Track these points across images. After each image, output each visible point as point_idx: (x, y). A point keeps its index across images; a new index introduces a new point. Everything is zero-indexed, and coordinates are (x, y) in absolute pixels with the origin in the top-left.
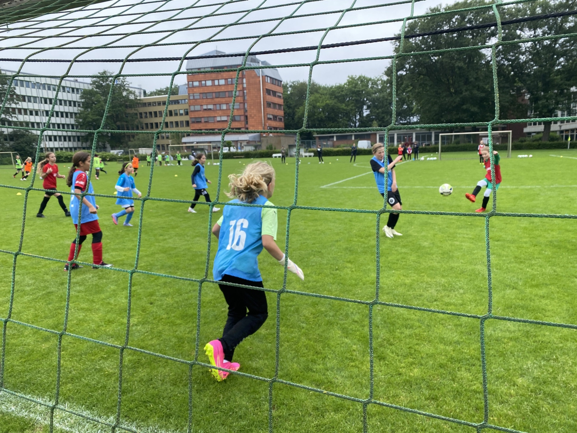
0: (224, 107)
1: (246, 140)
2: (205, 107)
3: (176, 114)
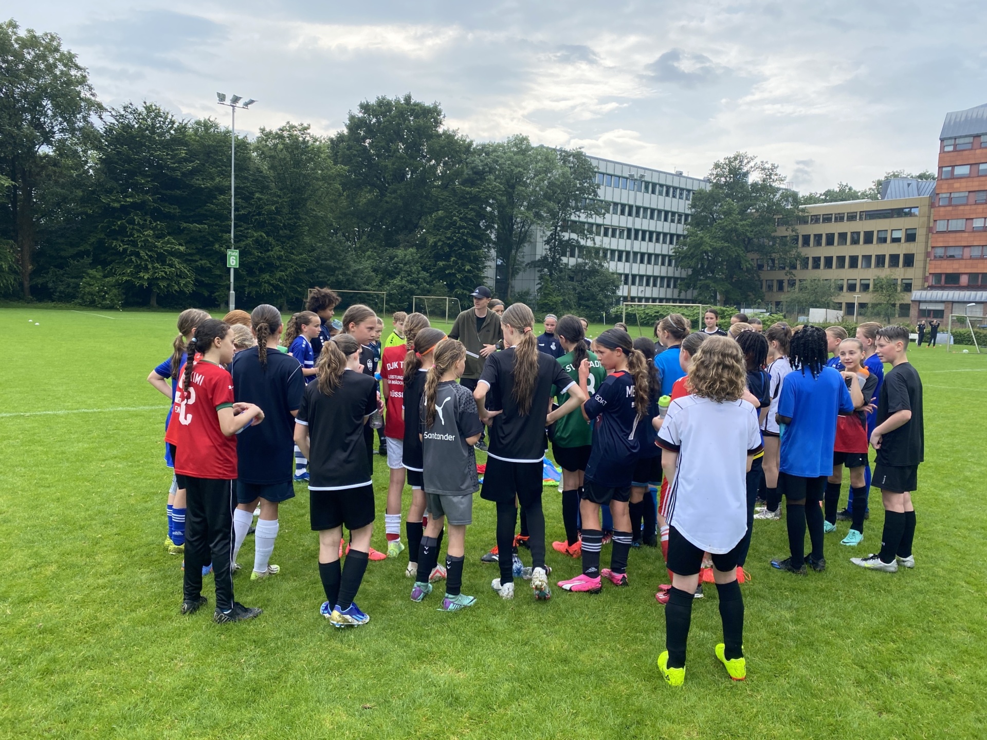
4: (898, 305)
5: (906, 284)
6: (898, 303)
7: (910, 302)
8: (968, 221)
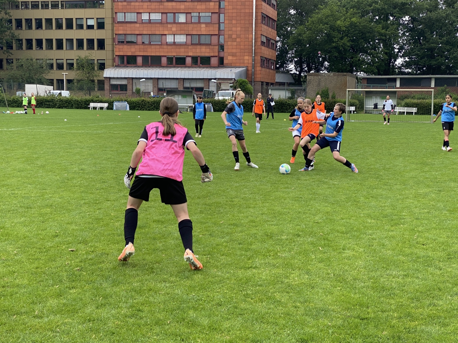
0: (182, 18)
1: (231, 79)
2: (145, 17)
3: (80, 27)
4: (96, 81)
5: (100, 63)
6: (96, 79)
7: (104, 79)
8: (139, 15)
